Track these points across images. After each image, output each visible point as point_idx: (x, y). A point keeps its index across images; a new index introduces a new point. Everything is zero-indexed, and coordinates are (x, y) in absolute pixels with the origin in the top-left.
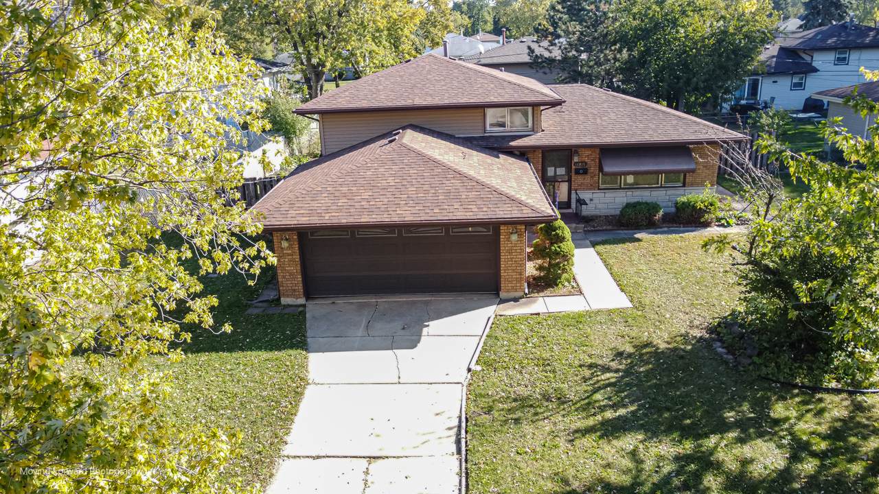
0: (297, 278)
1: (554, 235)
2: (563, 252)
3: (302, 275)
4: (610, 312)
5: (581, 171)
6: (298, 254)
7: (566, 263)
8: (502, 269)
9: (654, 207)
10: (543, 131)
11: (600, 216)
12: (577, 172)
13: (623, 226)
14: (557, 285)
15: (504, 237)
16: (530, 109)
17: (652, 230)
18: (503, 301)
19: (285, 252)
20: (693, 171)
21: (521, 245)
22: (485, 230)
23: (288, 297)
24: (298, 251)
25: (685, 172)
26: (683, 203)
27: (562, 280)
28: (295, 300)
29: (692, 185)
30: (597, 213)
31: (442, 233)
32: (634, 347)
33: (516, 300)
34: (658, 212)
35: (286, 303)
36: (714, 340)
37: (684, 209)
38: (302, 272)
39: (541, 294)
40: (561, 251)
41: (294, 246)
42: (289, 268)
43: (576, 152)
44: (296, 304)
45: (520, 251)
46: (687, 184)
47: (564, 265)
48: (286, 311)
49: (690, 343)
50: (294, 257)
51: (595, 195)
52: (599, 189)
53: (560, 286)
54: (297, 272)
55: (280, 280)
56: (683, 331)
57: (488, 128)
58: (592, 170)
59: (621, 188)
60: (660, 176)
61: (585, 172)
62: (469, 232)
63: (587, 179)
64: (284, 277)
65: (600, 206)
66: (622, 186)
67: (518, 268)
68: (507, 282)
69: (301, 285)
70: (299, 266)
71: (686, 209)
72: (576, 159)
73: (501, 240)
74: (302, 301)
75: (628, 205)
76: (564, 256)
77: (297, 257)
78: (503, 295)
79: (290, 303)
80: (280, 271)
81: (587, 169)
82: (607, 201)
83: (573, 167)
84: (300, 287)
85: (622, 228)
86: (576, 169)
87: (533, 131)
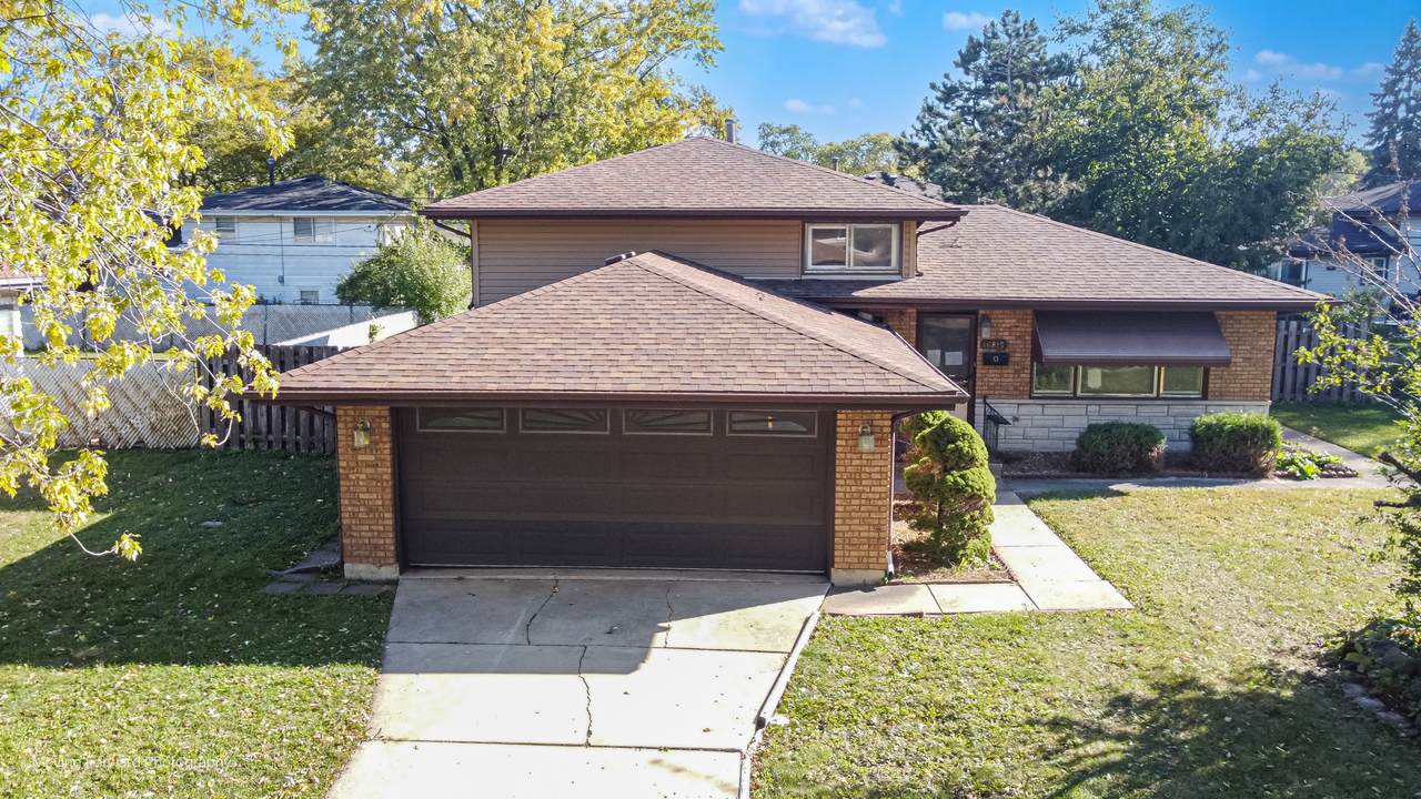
0: (384, 519)
1: (953, 451)
2: (972, 487)
3: (395, 512)
4: (1083, 617)
5: (996, 359)
6: (389, 464)
7: (977, 513)
8: (837, 515)
9: (1149, 435)
10: (920, 275)
11: (1033, 454)
12: (988, 361)
13: (1084, 470)
14: (958, 562)
15: (844, 443)
16: (895, 229)
17: (1146, 480)
18: (836, 589)
19: (360, 457)
20: (1226, 363)
21: (882, 463)
22: (805, 430)
23: (361, 562)
24: (389, 458)
25: (1206, 366)
26: (1209, 427)
27: (968, 552)
28: (375, 568)
29: (1222, 396)
30: (1026, 446)
31: (708, 430)
33: (867, 587)
34: (1156, 442)
35: (354, 576)
37: (1211, 439)
38: (394, 505)
39: (922, 579)
40: (967, 485)
41: (381, 445)
42: (367, 496)
43: (986, 318)
44: (376, 577)
45: (878, 476)
46: (1210, 394)
47: (973, 519)
48: (353, 591)
50: (380, 470)
51: (1023, 410)
52: (1031, 398)
53: (964, 563)
54: (383, 506)
55: (345, 522)
57: (810, 265)
58: (1016, 357)
59: (1075, 398)
60: (1156, 368)
61: (1004, 361)
62: (768, 431)
63: (1008, 376)
64: (354, 515)
65: (1032, 432)
66: (1079, 393)
67: (873, 515)
68: (847, 547)
69: (391, 535)
70: (389, 490)
71: (1215, 439)
72: (986, 333)
73: (838, 449)
74: (390, 572)
75: (1091, 428)
76: (972, 497)
77: (386, 471)
78: (838, 575)
79: (365, 576)
80: (347, 502)
81: (1006, 354)
82: (1049, 423)
83: (980, 350)
84: (389, 541)
85: (1082, 474)
86: (984, 355)
87: (900, 274)
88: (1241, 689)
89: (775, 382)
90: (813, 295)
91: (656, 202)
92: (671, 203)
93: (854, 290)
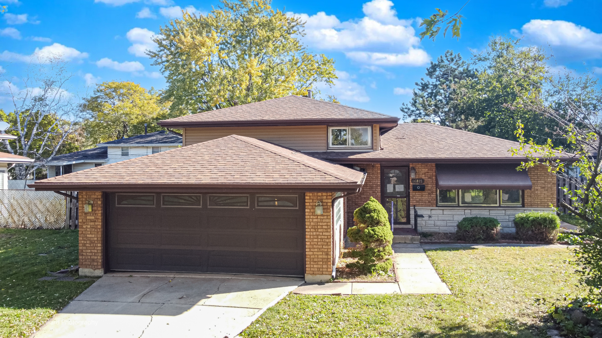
0: (97, 247)
1: (369, 218)
2: (378, 235)
3: (103, 244)
4: (422, 297)
5: (418, 188)
6: (100, 220)
7: (381, 249)
8: (307, 247)
9: (492, 223)
10: (382, 149)
11: (439, 233)
12: (415, 189)
13: (460, 239)
14: (370, 272)
15: (309, 211)
16: (369, 128)
17: (488, 244)
18: (306, 284)
19: (88, 218)
20: (530, 188)
21: (327, 221)
22: (291, 205)
23: (86, 267)
24: (100, 218)
25: (523, 188)
26: (522, 218)
27: (377, 268)
28: (92, 270)
29: (531, 206)
30: (436, 230)
31: (247, 206)
32: (441, 328)
33: (321, 283)
34: (495, 226)
35: (83, 274)
36: (549, 328)
37: (523, 224)
38: (103, 240)
39: (351, 280)
40: (375, 234)
41: (97, 212)
42: (90, 236)
43: (414, 169)
44: (93, 275)
45: (326, 227)
46: (526, 205)
47: (379, 251)
48: (81, 280)
49: (516, 329)
50: (96, 223)
51: (433, 212)
52: (437, 206)
53: (374, 274)
54: (97, 240)
55: (80, 248)
56: (509, 317)
57: (331, 146)
58: (429, 187)
59: (459, 206)
60: (498, 191)
61: (423, 189)
62: (275, 206)
63: (425, 196)
64: (84, 245)
65: (438, 223)
66: (461, 205)
67: (324, 247)
68: (312, 263)
69: (100, 254)
70: (100, 233)
71: (525, 224)
72: (413, 176)
73: (307, 214)
74: (99, 272)
75: (465, 219)
76: (378, 240)
77: (99, 224)
78: (308, 277)
79: (88, 274)
80: (81, 239)
81: (424, 185)
82: (447, 219)
83: (411, 184)
84: (99, 258)
85: (459, 241)
86: (413, 186)
87: (372, 149)
88: (490, 331)
89: (272, 179)
90: (330, 157)
91: (261, 118)
92: (266, 118)
93: (349, 156)
